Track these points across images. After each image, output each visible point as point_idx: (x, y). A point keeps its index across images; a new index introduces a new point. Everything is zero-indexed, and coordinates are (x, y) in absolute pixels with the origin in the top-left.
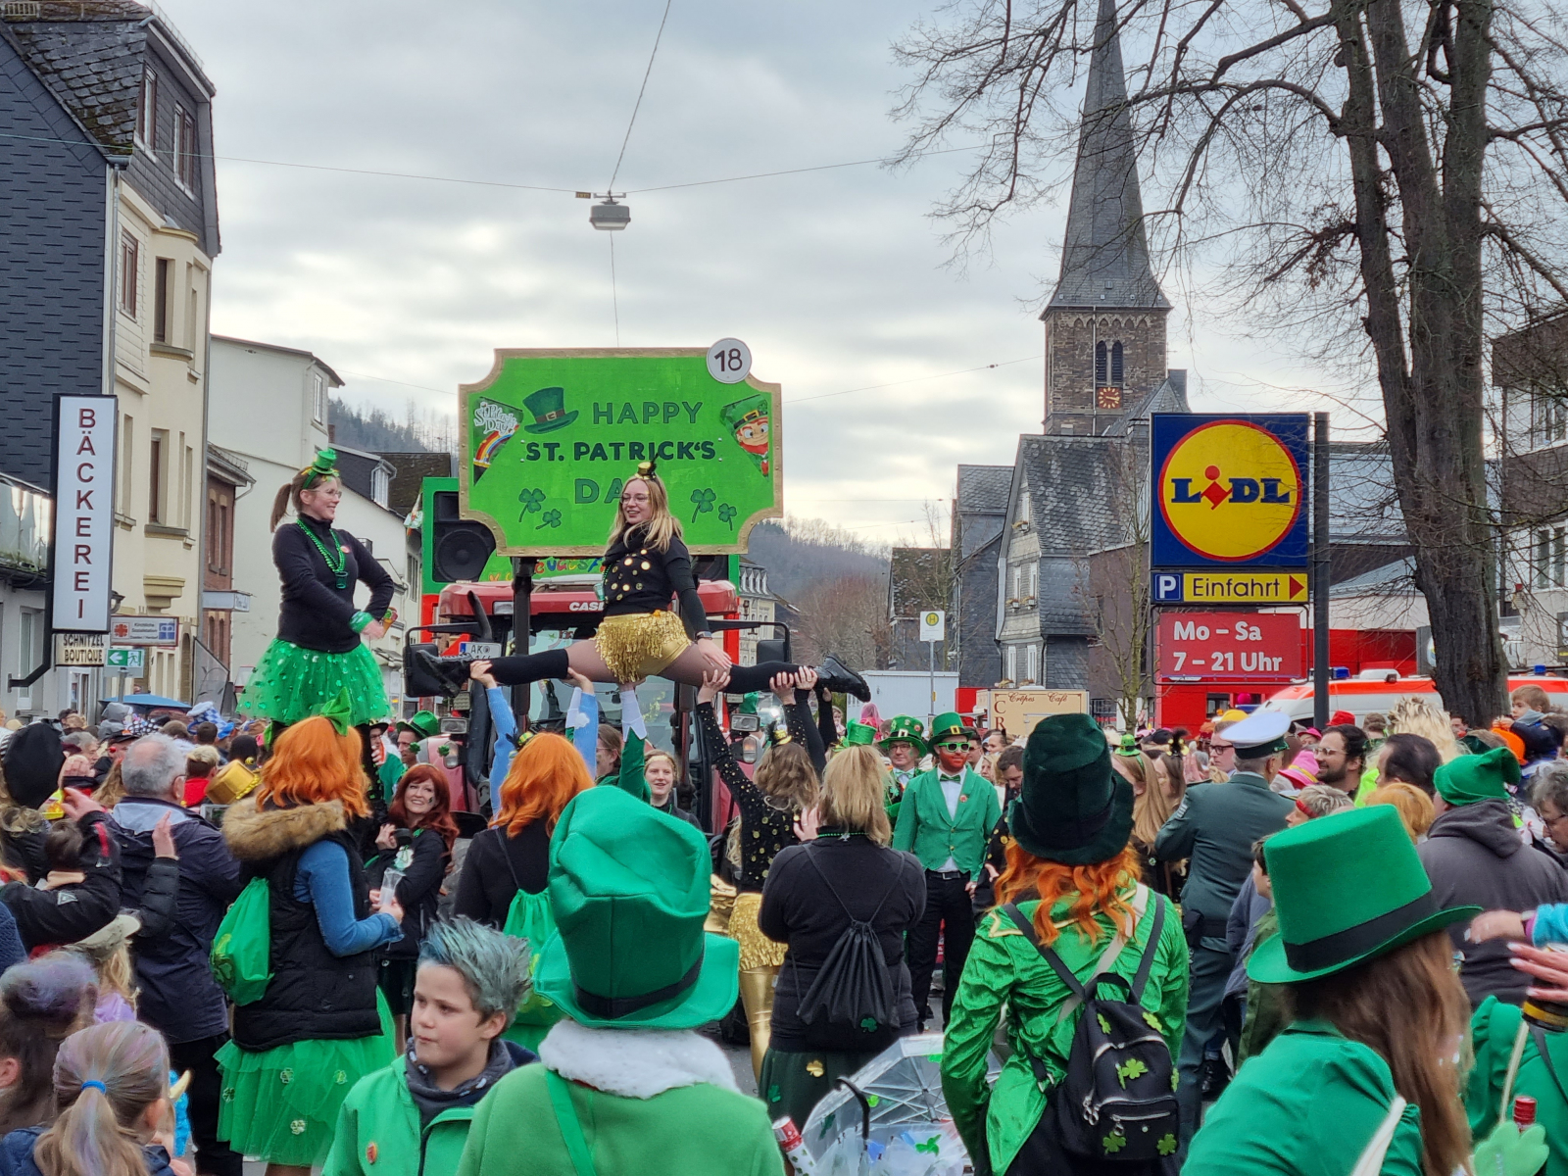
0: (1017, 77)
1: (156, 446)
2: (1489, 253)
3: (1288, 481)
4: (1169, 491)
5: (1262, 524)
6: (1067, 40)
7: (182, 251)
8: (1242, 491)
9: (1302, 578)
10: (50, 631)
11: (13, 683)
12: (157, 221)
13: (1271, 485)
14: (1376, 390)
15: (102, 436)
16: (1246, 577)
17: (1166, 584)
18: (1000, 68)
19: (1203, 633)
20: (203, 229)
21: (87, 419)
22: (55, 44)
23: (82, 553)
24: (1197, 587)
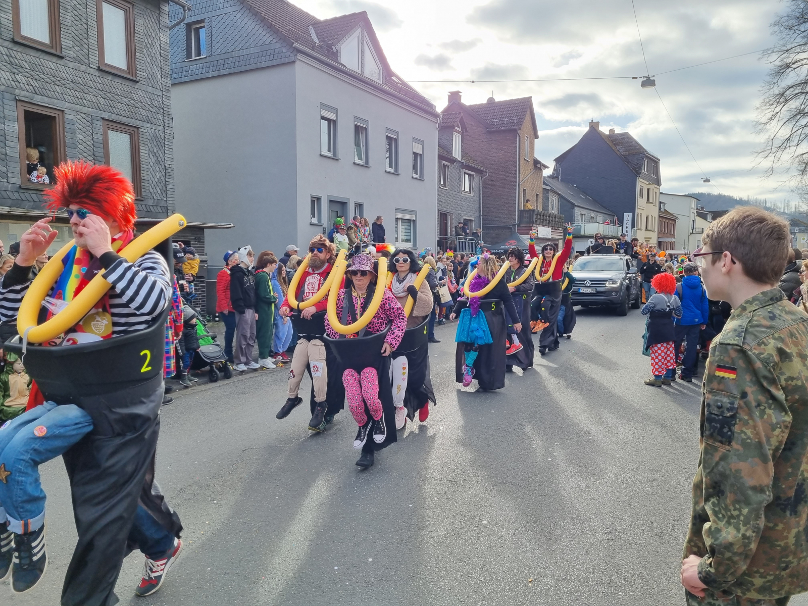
1: (647, 217)
7: (652, 187)
20: (658, 182)
21: (628, 216)
22: (630, 158)
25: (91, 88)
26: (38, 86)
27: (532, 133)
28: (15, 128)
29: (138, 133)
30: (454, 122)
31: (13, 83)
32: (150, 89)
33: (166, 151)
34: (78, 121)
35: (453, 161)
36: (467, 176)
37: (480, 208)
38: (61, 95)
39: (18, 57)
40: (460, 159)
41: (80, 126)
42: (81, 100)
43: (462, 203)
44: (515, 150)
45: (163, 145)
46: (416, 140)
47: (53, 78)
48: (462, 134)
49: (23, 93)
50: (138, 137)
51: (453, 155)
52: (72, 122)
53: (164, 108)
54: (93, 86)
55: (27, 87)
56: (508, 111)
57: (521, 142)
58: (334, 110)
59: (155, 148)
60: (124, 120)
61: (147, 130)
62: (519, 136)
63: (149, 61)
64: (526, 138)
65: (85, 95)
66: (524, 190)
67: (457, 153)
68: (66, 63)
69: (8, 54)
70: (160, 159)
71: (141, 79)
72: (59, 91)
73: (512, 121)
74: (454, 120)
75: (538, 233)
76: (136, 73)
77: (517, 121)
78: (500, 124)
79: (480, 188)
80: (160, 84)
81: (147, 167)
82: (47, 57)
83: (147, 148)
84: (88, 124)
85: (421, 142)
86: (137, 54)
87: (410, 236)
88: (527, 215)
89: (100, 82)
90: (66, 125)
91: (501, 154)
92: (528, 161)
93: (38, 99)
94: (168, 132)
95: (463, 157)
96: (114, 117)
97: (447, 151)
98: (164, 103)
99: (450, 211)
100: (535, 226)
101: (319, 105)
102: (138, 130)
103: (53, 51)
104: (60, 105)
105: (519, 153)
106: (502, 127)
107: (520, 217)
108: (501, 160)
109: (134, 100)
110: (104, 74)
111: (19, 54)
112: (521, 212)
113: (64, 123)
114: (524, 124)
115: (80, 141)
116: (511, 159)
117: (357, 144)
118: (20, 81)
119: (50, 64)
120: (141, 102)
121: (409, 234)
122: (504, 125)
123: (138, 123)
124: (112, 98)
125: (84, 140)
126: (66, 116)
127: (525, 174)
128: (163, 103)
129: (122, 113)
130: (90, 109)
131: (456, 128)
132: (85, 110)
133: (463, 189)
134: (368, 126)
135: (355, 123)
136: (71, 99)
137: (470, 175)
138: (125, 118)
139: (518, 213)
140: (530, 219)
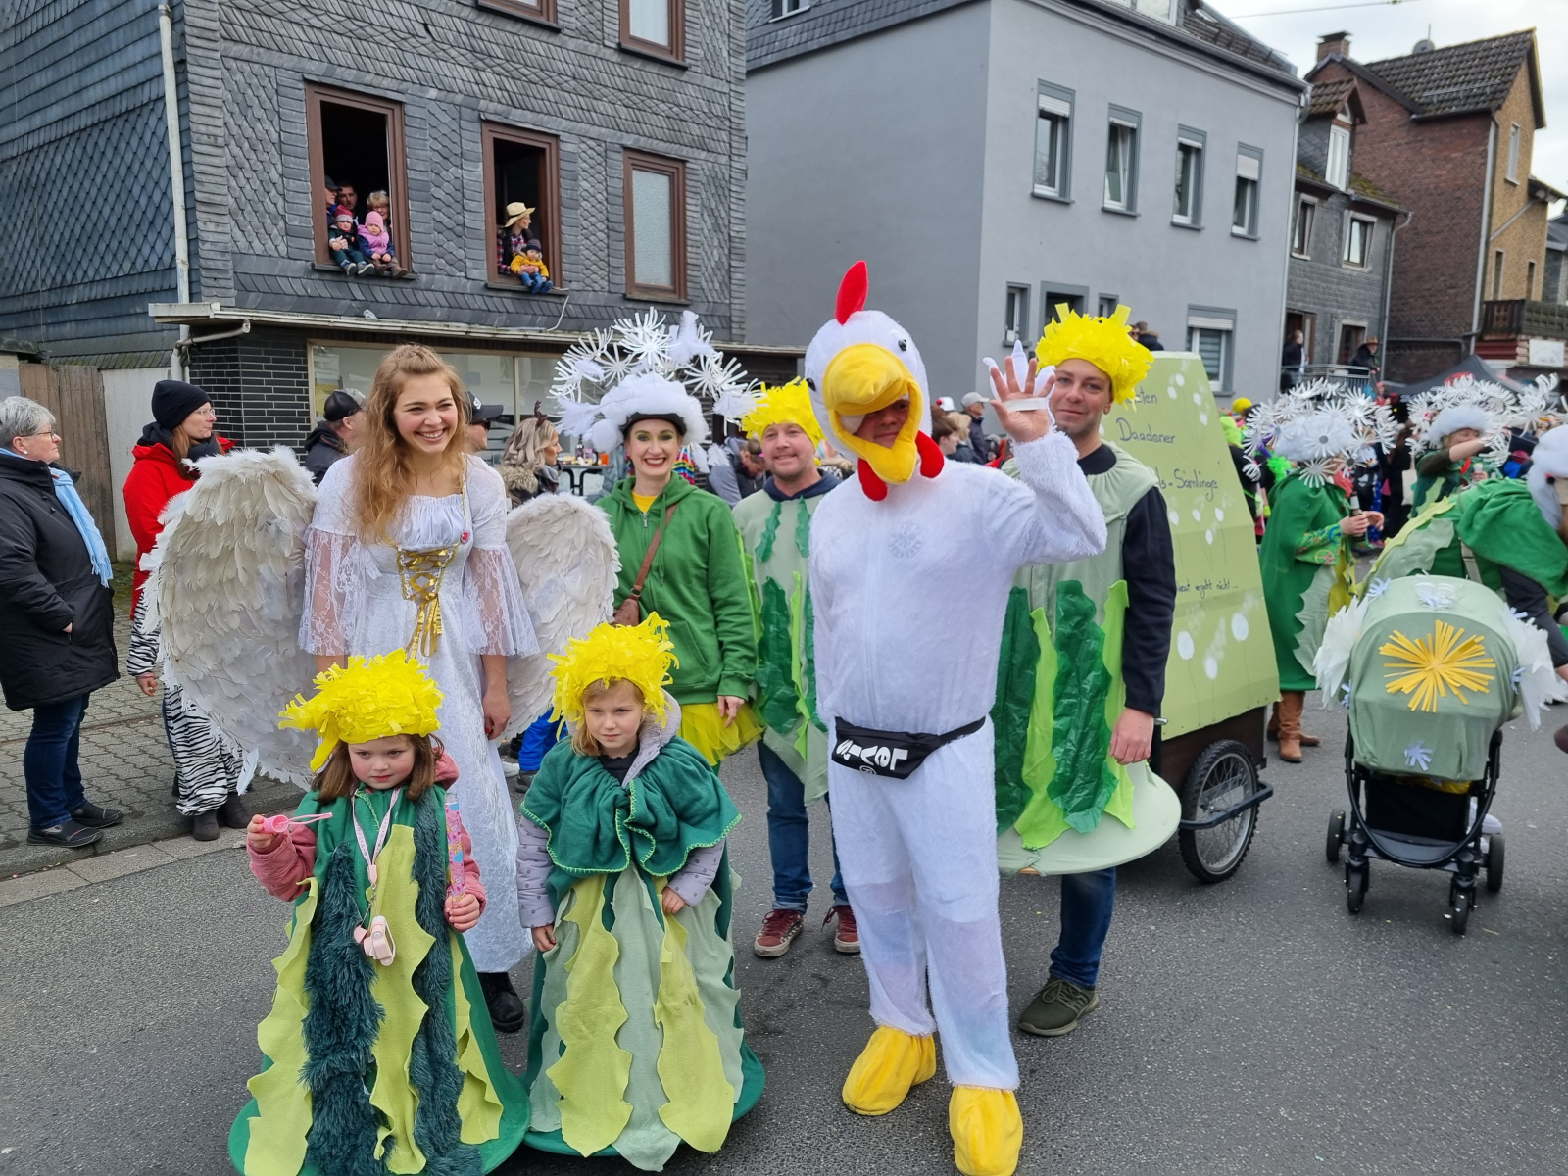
25: (606, 87)
26: (516, 90)
27: (1529, 116)
28: (478, 174)
29: (685, 173)
30: (1336, 102)
31: (475, 87)
32: (708, 82)
33: (732, 206)
34: (583, 155)
35: (1325, 192)
36: (1356, 225)
37: (1383, 298)
38: (554, 105)
39: (484, 37)
40: (1342, 188)
41: (584, 165)
42: (587, 113)
43: (1341, 288)
44: (1480, 161)
45: (727, 193)
46: (1244, 149)
47: (540, 74)
48: (1353, 129)
49: (493, 106)
50: (684, 178)
51: (1328, 179)
52: (573, 158)
53: (733, 119)
54: (609, 84)
55: (499, 93)
56: (1470, 67)
57: (1501, 140)
58: (1068, 94)
59: (712, 201)
60: (661, 147)
61: (700, 163)
62: (1497, 126)
63: (708, 24)
64: (1513, 130)
65: (594, 102)
66: (1499, 254)
67: (1336, 174)
68: (563, 42)
69: (469, 32)
70: (721, 222)
71: (693, 62)
72: (552, 99)
73: (1480, 91)
74: (1335, 98)
75: (1531, 354)
76: (684, 50)
77: (1493, 89)
78: (1448, 101)
79: (1387, 252)
80: (726, 69)
81: (697, 238)
82: (532, 32)
83: (699, 202)
84: (601, 159)
85: (1257, 153)
86: (688, 11)
87: (1218, 366)
88: (1503, 313)
89: (621, 74)
90: (562, 164)
91: (1444, 172)
92: (1514, 185)
93: (517, 117)
94: (737, 165)
95: (1350, 183)
96: (644, 143)
97: (1312, 171)
98: (733, 107)
99: (1311, 307)
100: (1523, 337)
101: (1035, 85)
102: (685, 167)
103: (542, 20)
104: (551, 125)
105: (1494, 165)
106: (1451, 107)
107: (1486, 318)
108: (1443, 185)
109: (679, 106)
110: (628, 57)
111: (486, 30)
112: (1489, 307)
113: (558, 159)
114: (1511, 97)
115: (584, 194)
116: (1472, 181)
117: (1112, 167)
118: (488, 84)
119: (537, 44)
120: (691, 109)
121: (1215, 362)
122: (1456, 102)
123: (685, 152)
124: (640, 105)
125: (591, 190)
126: (563, 146)
128: (730, 109)
129: (659, 133)
130: (603, 130)
131: (1340, 116)
132: (594, 131)
133: (1345, 257)
134: (1139, 124)
135: (1112, 119)
136: (569, 112)
137: (1364, 224)
138: (662, 143)
139: (1480, 310)
140: (1511, 323)
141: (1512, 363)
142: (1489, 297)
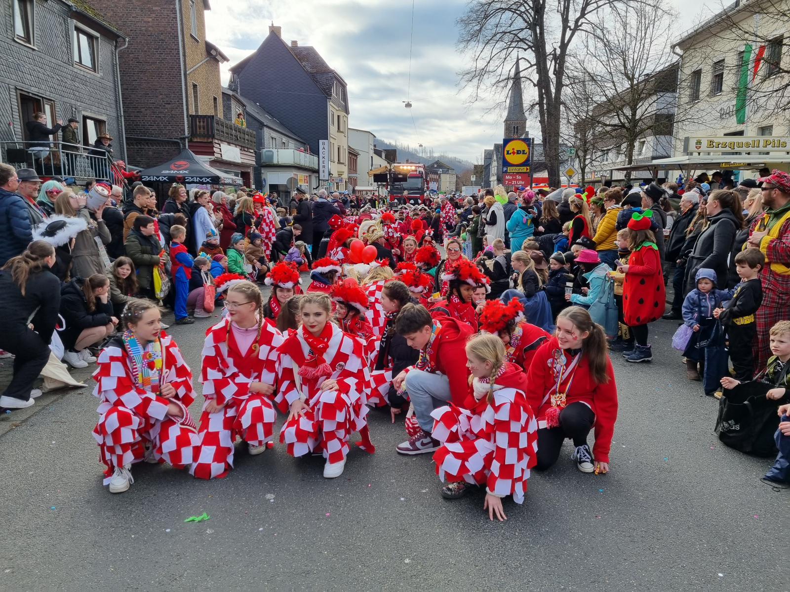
0: (478, 78)
1: (339, 148)
2: (562, 108)
3: (527, 150)
4: (506, 152)
5: (521, 159)
6: (487, 70)
7: (342, 114)
8: (518, 152)
9: (528, 168)
10: (319, 180)
11: (314, 189)
12: (337, 109)
13: (524, 151)
14: (541, 133)
15: (326, 146)
16: (519, 168)
17: (505, 169)
18: (475, 76)
19: (511, 178)
20: (347, 111)
21: (323, 144)
22: (318, 77)
23: (324, 167)
24: (510, 169)
37: (117, 101)
43: (77, 84)
44: (173, 16)
64: (190, 2)
66: (195, 86)
75: (222, 153)
79: (113, 65)
88: (202, 124)
92: (197, 41)
99: (47, 94)
100: (216, 141)
105: (182, 20)
107: (192, 127)
112: (193, 119)
116: (169, 30)
127: (193, 61)
139: (188, 121)
140: (208, 131)
141: (213, 158)
142: (192, 112)
